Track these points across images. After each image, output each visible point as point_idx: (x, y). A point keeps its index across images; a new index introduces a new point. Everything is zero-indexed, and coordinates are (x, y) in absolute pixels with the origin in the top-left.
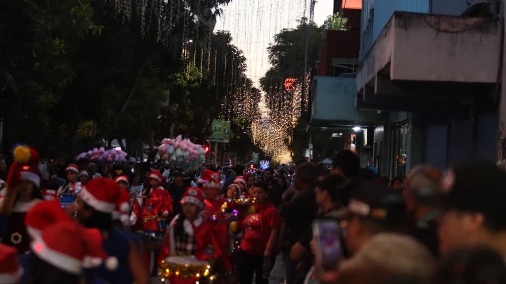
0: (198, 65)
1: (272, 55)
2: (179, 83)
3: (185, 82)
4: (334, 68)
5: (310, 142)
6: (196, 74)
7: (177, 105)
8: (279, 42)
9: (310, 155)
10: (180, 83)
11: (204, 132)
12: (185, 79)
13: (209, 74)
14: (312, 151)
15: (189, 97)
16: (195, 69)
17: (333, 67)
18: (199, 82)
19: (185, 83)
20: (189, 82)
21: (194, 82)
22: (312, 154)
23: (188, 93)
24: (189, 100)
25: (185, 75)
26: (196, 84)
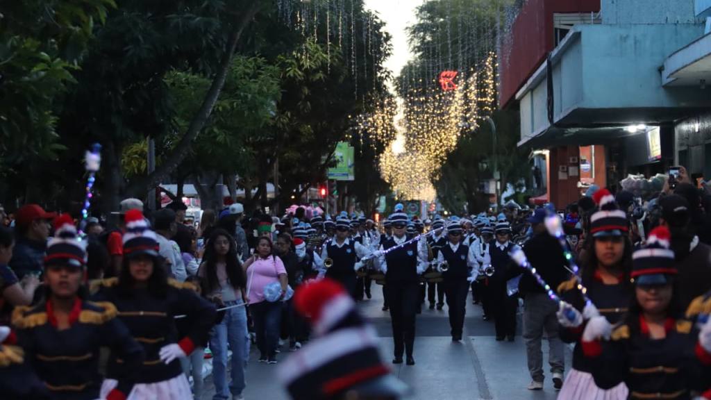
0: (322, 41)
1: (412, 40)
2: (289, 76)
3: (300, 73)
4: (559, 31)
5: (496, 169)
6: (318, 58)
7: (289, 114)
8: (422, 19)
9: (497, 190)
10: (292, 75)
11: (323, 162)
12: (300, 67)
13: (340, 56)
14: (499, 184)
15: (307, 98)
16: (317, 48)
17: (556, 29)
18: (325, 72)
19: (299, 75)
20: (308, 72)
21: (316, 71)
22: (499, 187)
23: (306, 91)
24: (309, 103)
25: (301, 59)
26: (320, 75)
